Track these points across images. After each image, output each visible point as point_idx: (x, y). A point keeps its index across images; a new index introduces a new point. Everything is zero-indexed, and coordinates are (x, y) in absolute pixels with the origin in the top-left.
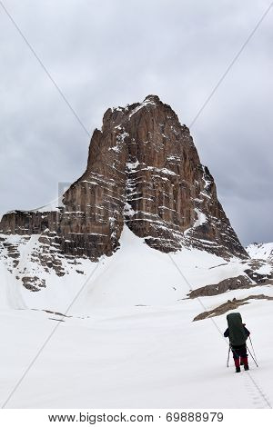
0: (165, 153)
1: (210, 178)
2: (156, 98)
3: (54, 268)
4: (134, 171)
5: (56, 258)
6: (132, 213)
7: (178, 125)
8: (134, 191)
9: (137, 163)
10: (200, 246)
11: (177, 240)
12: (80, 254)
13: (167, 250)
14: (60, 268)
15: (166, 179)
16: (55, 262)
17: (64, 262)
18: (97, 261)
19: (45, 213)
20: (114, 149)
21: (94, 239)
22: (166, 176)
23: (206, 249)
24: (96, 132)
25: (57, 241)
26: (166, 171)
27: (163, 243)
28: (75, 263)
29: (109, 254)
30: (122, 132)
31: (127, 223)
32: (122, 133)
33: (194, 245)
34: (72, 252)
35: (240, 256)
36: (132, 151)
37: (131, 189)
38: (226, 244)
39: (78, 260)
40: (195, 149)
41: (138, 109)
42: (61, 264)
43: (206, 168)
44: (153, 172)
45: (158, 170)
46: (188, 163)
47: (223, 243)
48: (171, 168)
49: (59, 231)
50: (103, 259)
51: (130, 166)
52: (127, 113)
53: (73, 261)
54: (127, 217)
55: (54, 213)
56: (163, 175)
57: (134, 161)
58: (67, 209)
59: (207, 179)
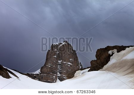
0: (69, 58)
4: (60, 63)
6: (59, 75)
8: (60, 69)
9: (61, 61)
19: (35, 74)
20: (55, 56)
22: (69, 65)
24: (49, 51)
26: (69, 63)
30: (57, 51)
31: (58, 78)
36: (59, 57)
37: (60, 68)
40: (77, 57)
43: (80, 63)
44: (66, 64)
45: (67, 63)
46: (75, 61)
48: (71, 62)
51: (59, 61)
54: (58, 76)
56: (68, 64)
57: (60, 60)
58: (41, 73)
59: (80, 66)
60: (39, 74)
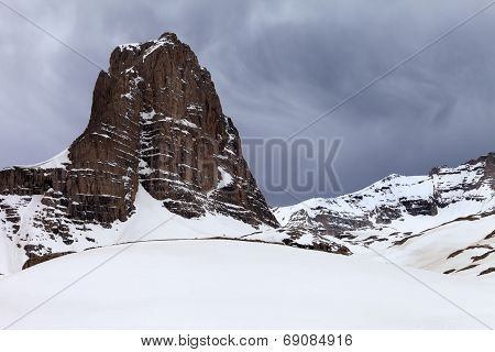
0: (185, 102)
1: (235, 132)
2: (173, 37)
3: (61, 234)
4: (149, 123)
5: (63, 223)
6: (147, 171)
7: (197, 69)
8: (150, 145)
9: (153, 113)
10: (225, 210)
11: (200, 203)
12: (90, 219)
13: (189, 215)
14: (67, 235)
15: (186, 132)
16: (61, 227)
17: (72, 227)
18: (110, 227)
19: (49, 170)
20: (127, 95)
21: (106, 201)
22: (187, 128)
23: (231, 214)
24: (102, 74)
25: (62, 202)
26: (186, 123)
27: (184, 207)
28: (84, 229)
29: (123, 220)
30: (135, 75)
31: (143, 184)
32: (135, 77)
33: (219, 210)
34: (80, 216)
35: (269, 223)
36: (147, 99)
37: (147, 144)
38: (255, 209)
39: (88, 226)
40: (217, 97)
41: (152, 49)
42: (68, 230)
43: (229, 119)
44: (172, 124)
45: (177, 122)
46: (210, 115)
47: (250, 207)
48: (192, 119)
49: (65, 192)
50: (116, 224)
51: (145, 116)
52: (140, 53)
53: (81, 227)
54: (143, 177)
55: (59, 170)
56: (182, 127)
57: (149, 110)
58: (74, 166)
59: (230, 132)
60: (64, 167)
